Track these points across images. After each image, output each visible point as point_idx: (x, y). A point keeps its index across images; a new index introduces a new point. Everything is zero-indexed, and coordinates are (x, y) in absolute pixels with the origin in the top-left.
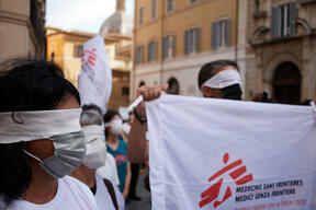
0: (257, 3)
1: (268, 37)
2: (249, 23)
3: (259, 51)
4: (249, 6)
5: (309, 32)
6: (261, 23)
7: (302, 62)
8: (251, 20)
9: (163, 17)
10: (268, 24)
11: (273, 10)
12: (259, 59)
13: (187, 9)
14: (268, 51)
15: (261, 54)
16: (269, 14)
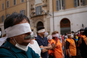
0: (32, 5)
1: (35, 15)
2: (30, 11)
3: (33, 18)
4: (30, 6)
5: (45, 14)
6: (33, 11)
7: (43, 21)
8: (31, 10)
9: (6, 9)
10: (35, 11)
11: (36, 7)
12: (33, 21)
13: (13, 7)
14: (35, 19)
15: (33, 20)
16: (35, 9)
